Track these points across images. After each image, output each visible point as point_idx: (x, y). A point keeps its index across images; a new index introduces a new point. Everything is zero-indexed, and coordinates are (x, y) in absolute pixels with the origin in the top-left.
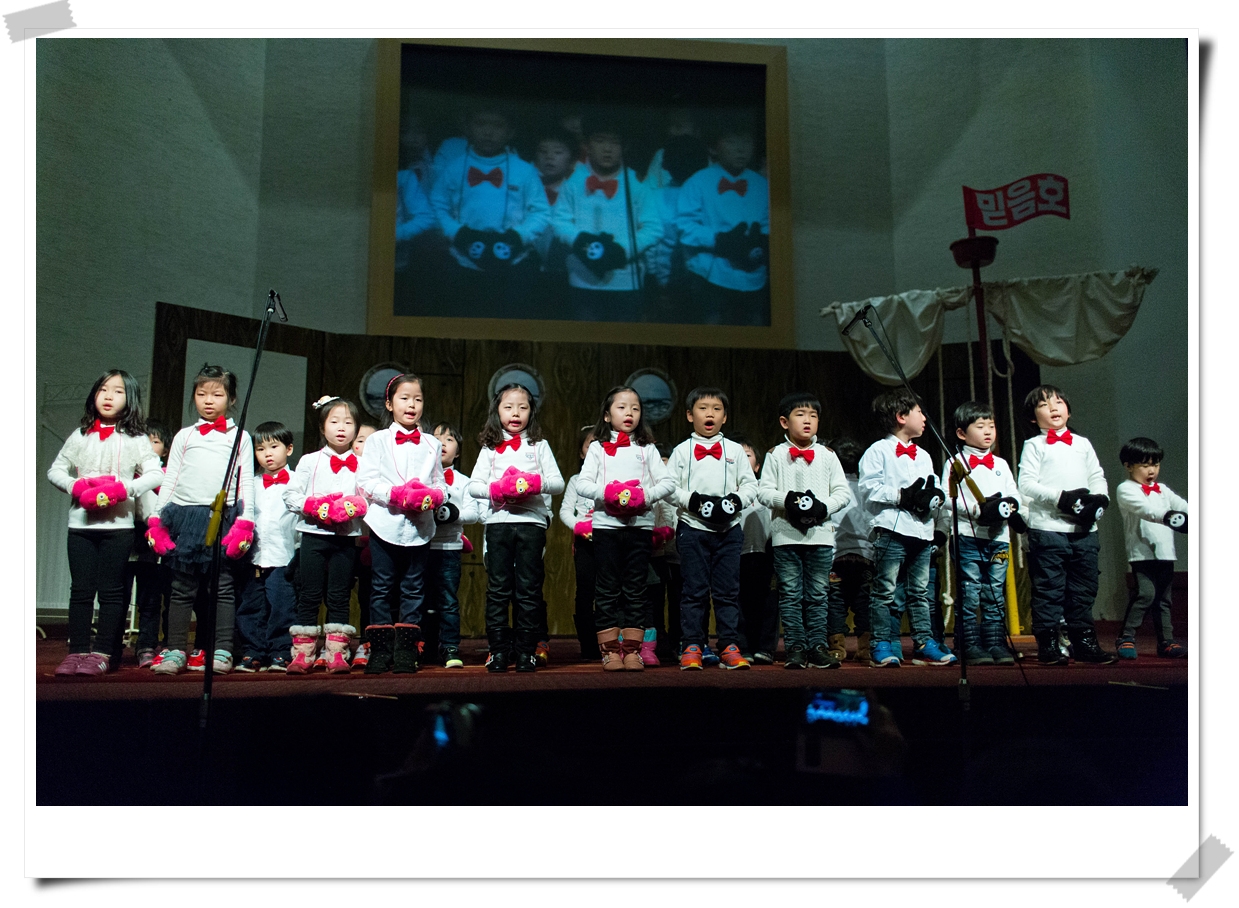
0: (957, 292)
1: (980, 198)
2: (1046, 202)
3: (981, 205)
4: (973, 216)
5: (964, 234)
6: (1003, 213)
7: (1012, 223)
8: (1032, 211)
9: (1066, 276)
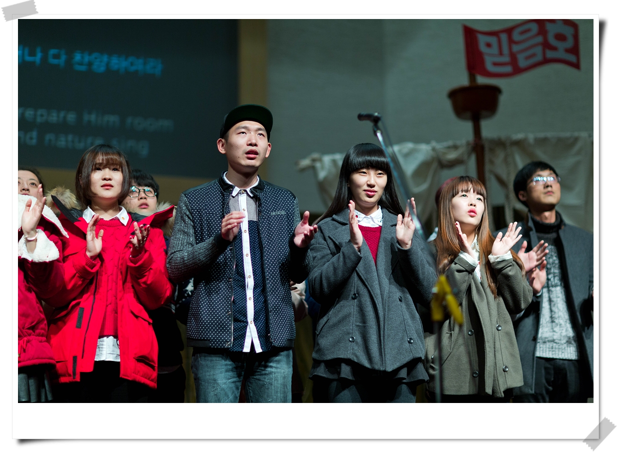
0: (455, 147)
1: (482, 40)
2: (554, 49)
3: (483, 48)
4: (475, 62)
5: (463, 80)
6: (506, 59)
7: (517, 70)
8: (539, 58)
9: (576, 134)
